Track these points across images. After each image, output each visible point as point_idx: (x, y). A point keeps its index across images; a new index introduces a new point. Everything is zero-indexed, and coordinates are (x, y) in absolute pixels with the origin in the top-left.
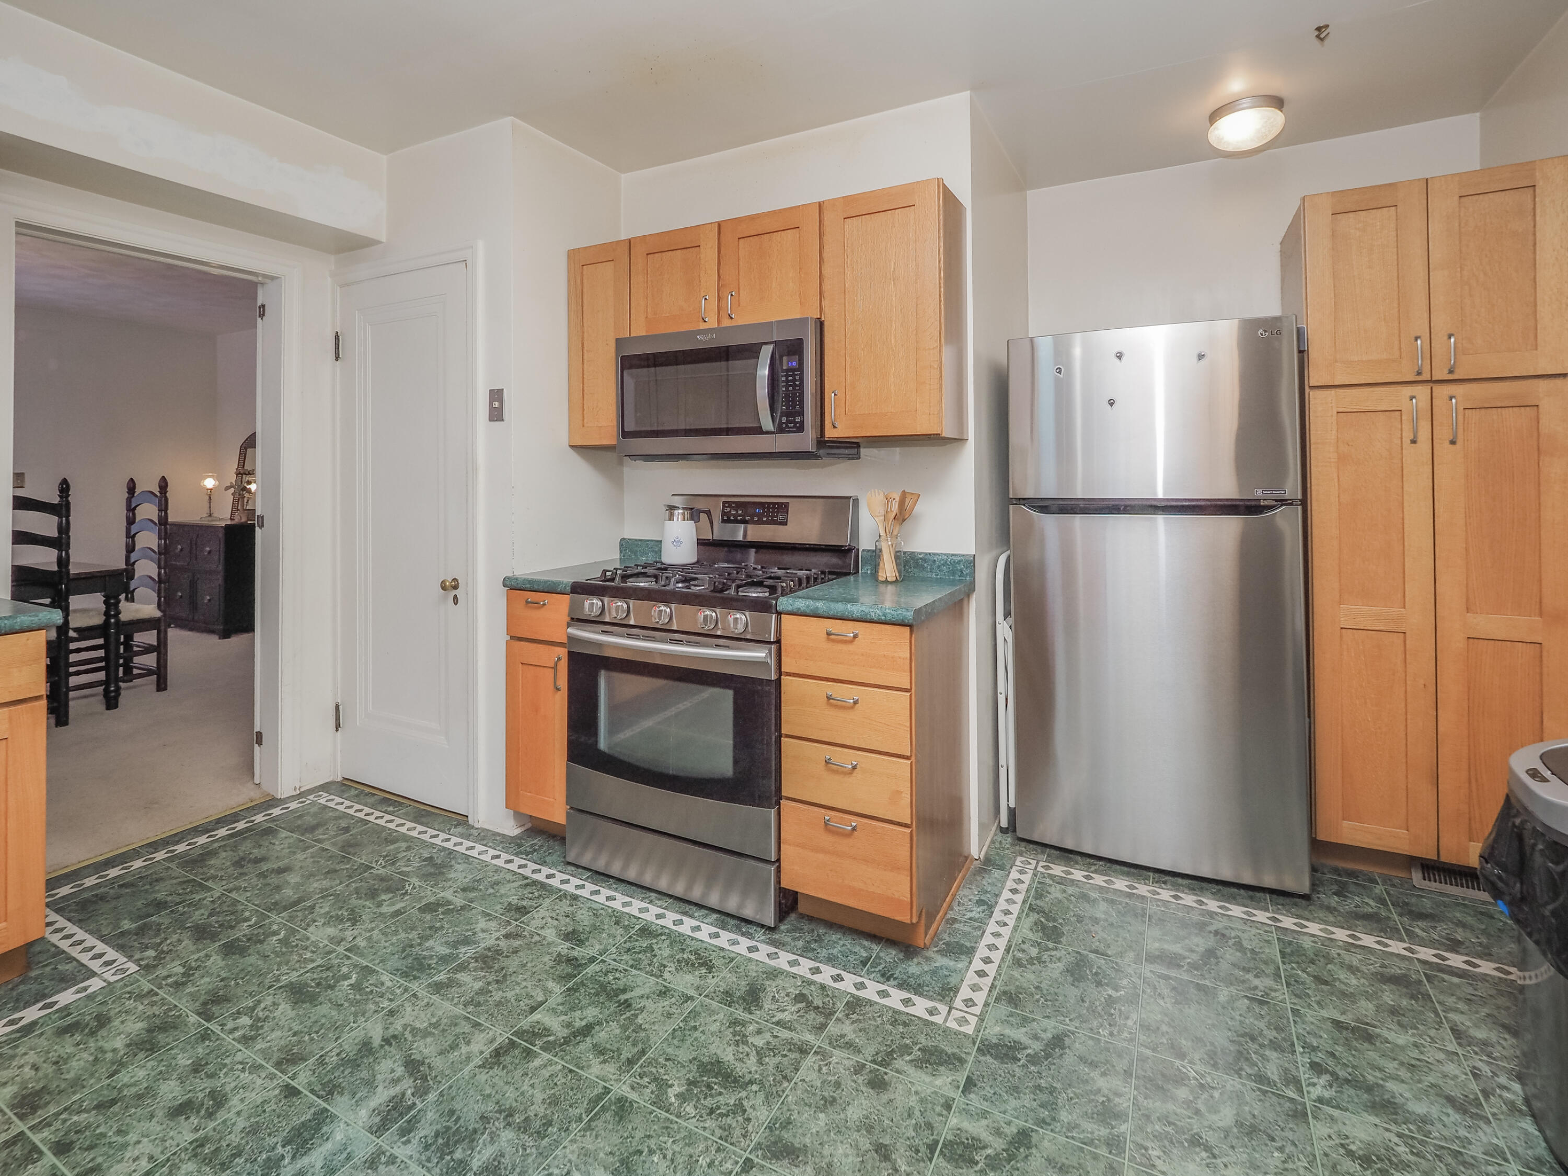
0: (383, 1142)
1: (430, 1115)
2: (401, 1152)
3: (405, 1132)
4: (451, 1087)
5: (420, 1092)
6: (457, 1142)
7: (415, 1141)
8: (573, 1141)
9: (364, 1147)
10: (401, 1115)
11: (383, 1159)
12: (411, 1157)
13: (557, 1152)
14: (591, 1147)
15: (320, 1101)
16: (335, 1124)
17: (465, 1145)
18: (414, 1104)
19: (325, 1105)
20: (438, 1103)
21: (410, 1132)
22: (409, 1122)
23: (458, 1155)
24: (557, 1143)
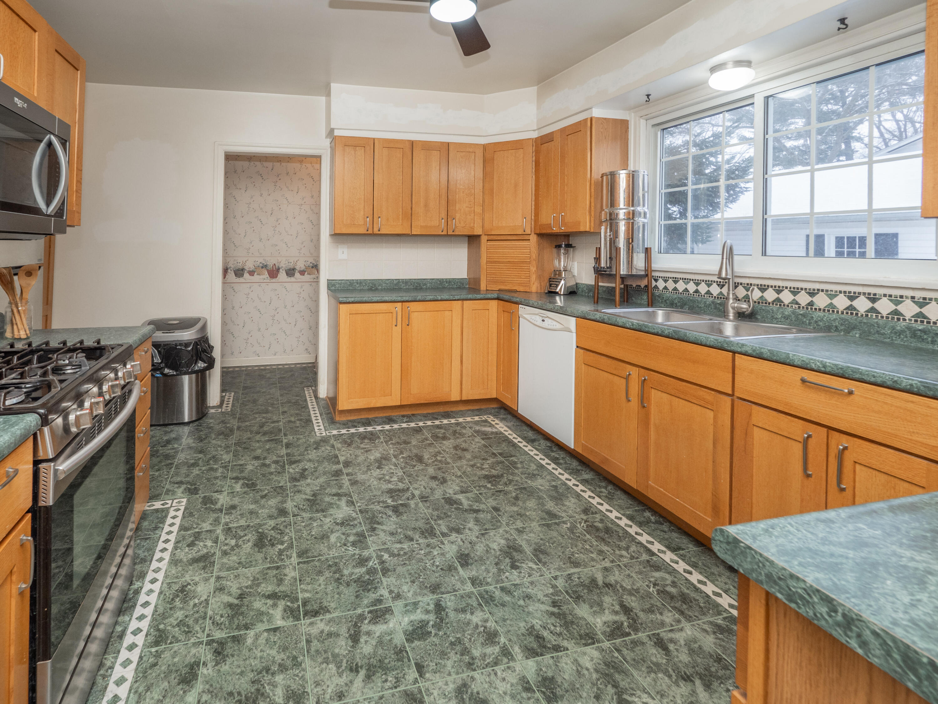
0: (389, 603)
1: (366, 602)
2: (385, 593)
3: (379, 601)
4: (349, 610)
5: (361, 617)
6: (364, 582)
7: (378, 594)
8: (329, 554)
9: (398, 606)
10: (376, 611)
11: (394, 595)
12: (384, 588)
13: (337, 555)
14: (326, 549)
15: (408, 649)
16: (406, 628)
17: (363, 579)
18: (368, 613)
19: (406, 645)
20: (359, 605)
21: (378, 600)
22: (376, 605)
23: (367, 577)
24: (333, 558)
